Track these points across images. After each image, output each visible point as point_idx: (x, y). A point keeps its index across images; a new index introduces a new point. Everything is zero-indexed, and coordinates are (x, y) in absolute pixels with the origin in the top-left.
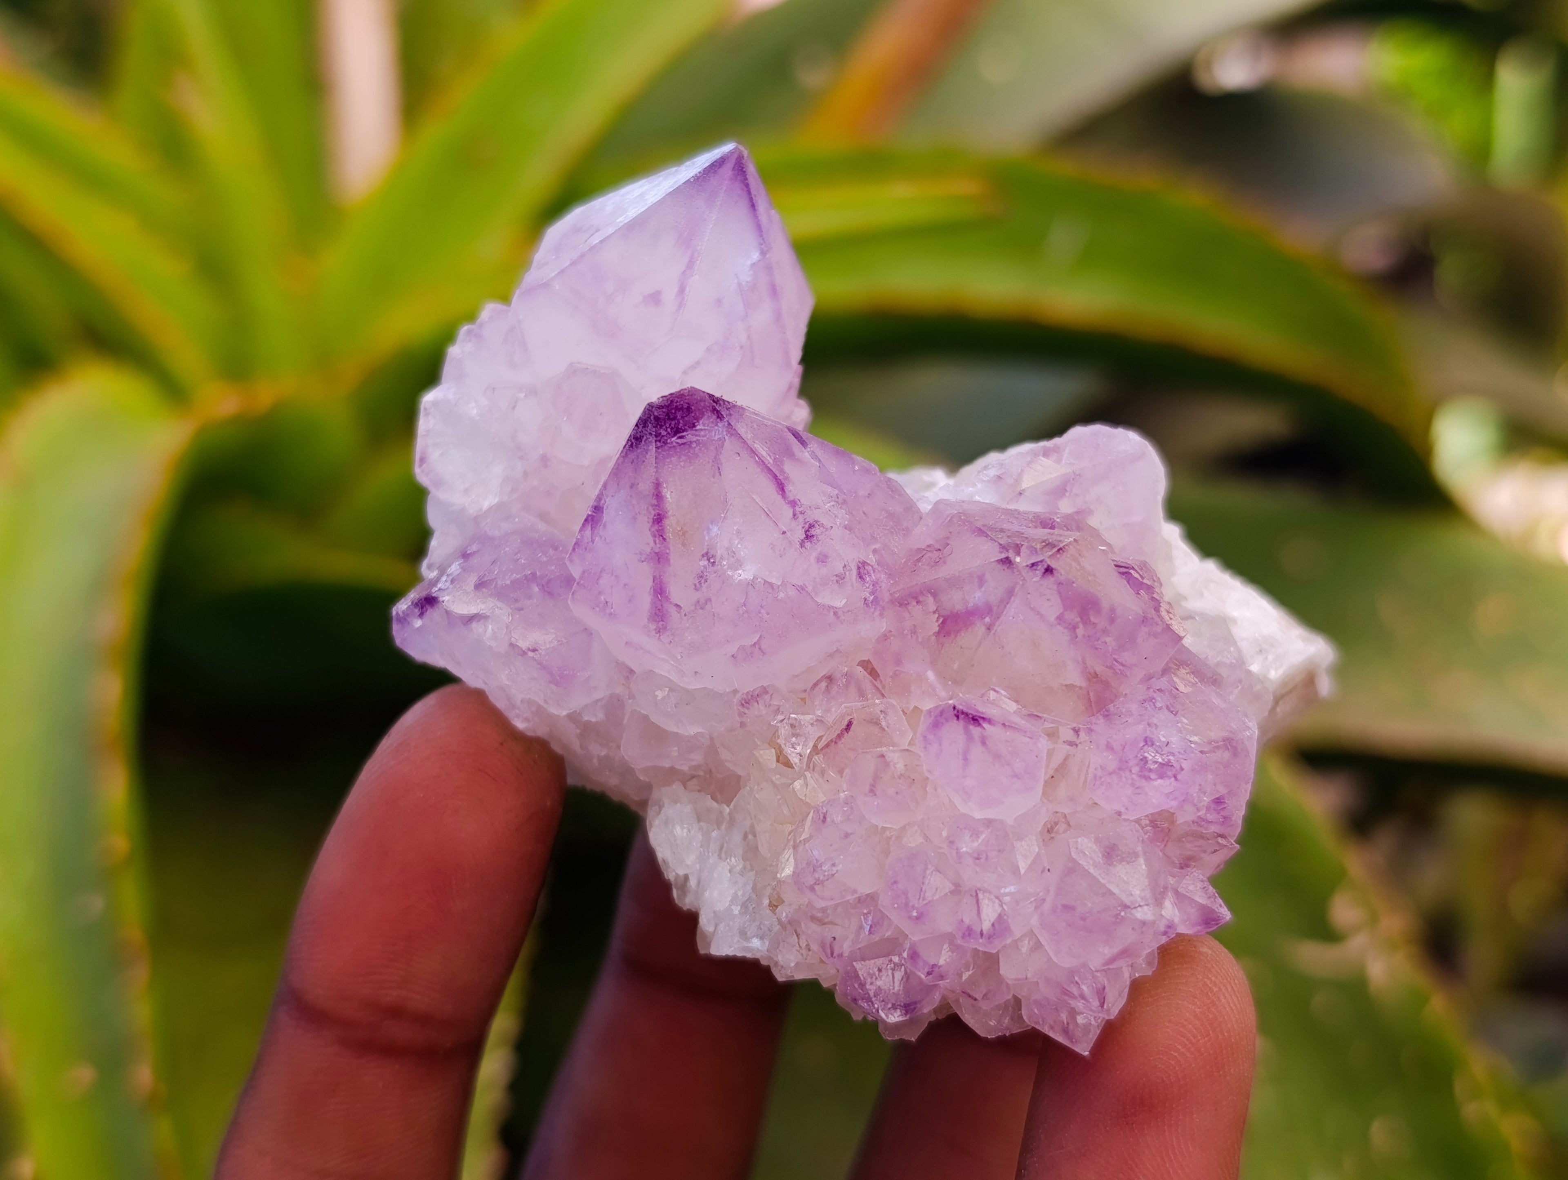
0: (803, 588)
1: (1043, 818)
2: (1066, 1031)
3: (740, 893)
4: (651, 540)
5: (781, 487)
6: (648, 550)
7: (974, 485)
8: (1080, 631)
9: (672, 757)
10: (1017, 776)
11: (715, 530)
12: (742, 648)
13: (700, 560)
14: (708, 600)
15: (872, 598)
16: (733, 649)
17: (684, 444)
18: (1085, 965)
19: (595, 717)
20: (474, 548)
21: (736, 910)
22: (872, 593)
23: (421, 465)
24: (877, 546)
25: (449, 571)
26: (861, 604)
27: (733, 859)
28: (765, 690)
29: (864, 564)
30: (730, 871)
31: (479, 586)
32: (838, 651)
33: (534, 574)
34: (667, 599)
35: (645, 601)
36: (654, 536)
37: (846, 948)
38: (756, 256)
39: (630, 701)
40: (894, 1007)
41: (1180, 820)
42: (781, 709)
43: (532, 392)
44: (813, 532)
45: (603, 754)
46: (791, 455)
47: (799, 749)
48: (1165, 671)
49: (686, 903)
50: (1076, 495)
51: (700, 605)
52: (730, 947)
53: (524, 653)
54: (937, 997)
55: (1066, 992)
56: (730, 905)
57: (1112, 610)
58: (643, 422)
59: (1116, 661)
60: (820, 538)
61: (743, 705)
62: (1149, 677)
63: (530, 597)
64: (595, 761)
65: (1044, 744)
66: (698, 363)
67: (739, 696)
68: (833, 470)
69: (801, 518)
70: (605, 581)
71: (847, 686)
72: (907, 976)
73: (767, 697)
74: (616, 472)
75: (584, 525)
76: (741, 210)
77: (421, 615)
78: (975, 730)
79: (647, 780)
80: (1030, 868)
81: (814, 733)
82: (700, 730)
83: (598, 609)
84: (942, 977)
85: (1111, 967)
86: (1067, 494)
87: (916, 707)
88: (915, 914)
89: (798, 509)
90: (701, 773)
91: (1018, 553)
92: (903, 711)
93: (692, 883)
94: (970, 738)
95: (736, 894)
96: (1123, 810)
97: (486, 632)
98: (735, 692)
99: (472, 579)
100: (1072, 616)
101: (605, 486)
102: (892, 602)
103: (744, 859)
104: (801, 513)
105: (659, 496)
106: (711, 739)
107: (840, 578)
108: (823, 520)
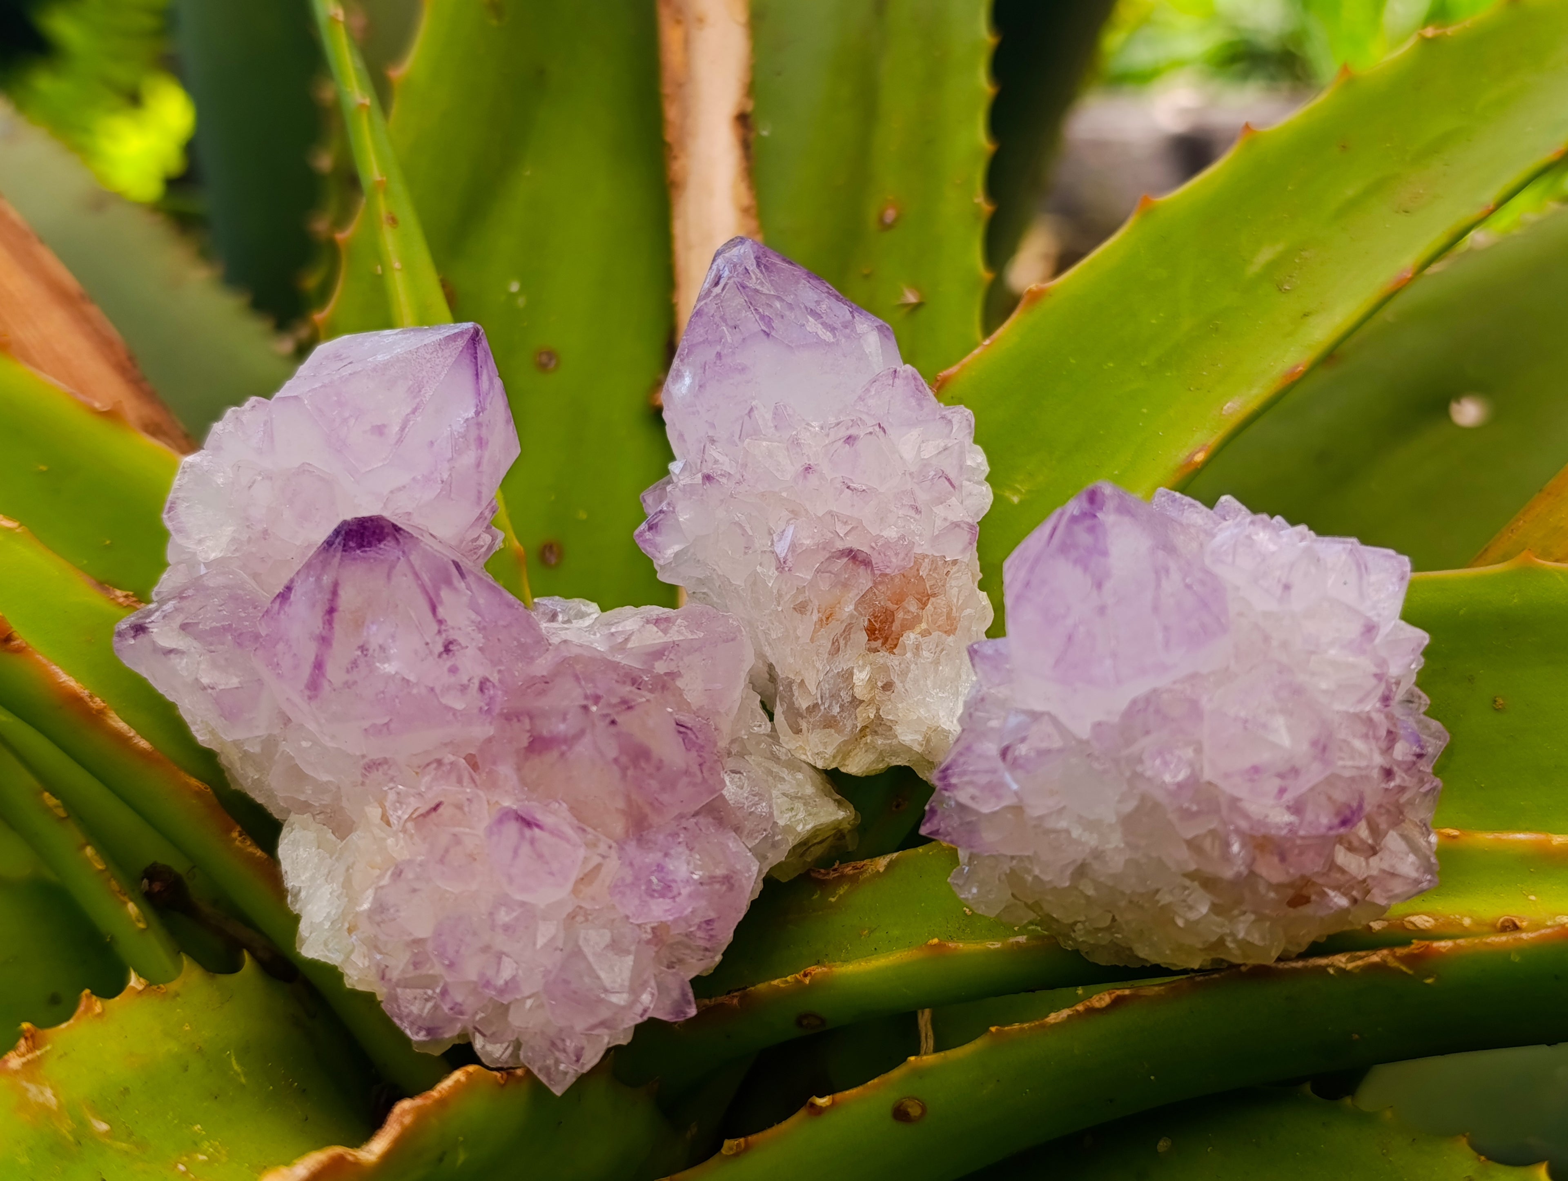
0: (432, 689)
1: (569, 909)
2: (548, 1075)
3: (333, 912)
4: (321, 626)
5: (434, 609)
6: (317, 632)
7: (595, 634)
8: (630, 772)
9: (307, 794)
10: (552, 874)
11: (374, 628)
12: (374, 725)
13: (356, 650)
14: (355, 683)
15: (486, 708)
16: (366, 724)
17: (364, 558)
18: (572, 1028)
19: (256, 749)
20: (190, 592)
21: (327, 925)
22: (488, 704)
23: (169, 512)
24: (502, 668)
25: (165, 607)
26: (476, 711)
27: (335, 885)
28: (385, 761)
29: (487, 680)
30: (331, 894)
31: (184, 627)
32: (451, 742)
33: (230, 625)
34: (323, 675)
35: (306, 670)
36: (324, 623)
37: (394, 975)
38: (471, 414)
39: (284, 742)
40: (420, 1029)
41: (674, 932)
42: (395, 779)
43: (269, 477)
44: (451, 647)
45: (256, 777)
46: (448, 582)
47: (400, 813)
48: (696, 814)
49: (296, 908)
50: (672, 660)
51: (347, 685)
52: (316, 952)
53: (204, 688)
54: (458, 1027)
55: (553, 1044)
56: (323, 920)
57: (661, 761)
58: (337, 532)
59: (657, 799)
60: (457, 653)
61: (365, 768)
62: (681, 816)
63: (223, 644)
64: (249, 780)
65: (582, 852)
66: (404, 487)
67: (366, 760)
68: (481, 601)
69: (444, 635)
70: (281, 647)
71: (449, 772)
72: (436, 1007)
73: (386, 767)
74: (308, 566)
75: (275, 599)
76: (467, 375)
77: (134, 637)
78: (528, 832)
79: (286, 806)
80: (545, 946)
81: (414, 802)
82: (331, 779)
83: (270, 667)
84: (462, 1013)
85: (593, 1033)
86: (665, 658)
87: (497, 802)
88: (447, 962)
89: (443, 627)
90: (329, 811)
91: (596, 703)
92: (488, 802)
93: (303, 894)
94: (522, 836)
95: (329, 913)
96: (630, 915)
97: (181, 664)
98: (363, 756)
99: (180, 619)
100: (624, 759)
101: (298, 573)
102: (501, 714)
103: (343, 887)
104: (445, 630)
105: (335, 593)
106: (339, 788)
107: (464, 688)
108: (463, 641)
